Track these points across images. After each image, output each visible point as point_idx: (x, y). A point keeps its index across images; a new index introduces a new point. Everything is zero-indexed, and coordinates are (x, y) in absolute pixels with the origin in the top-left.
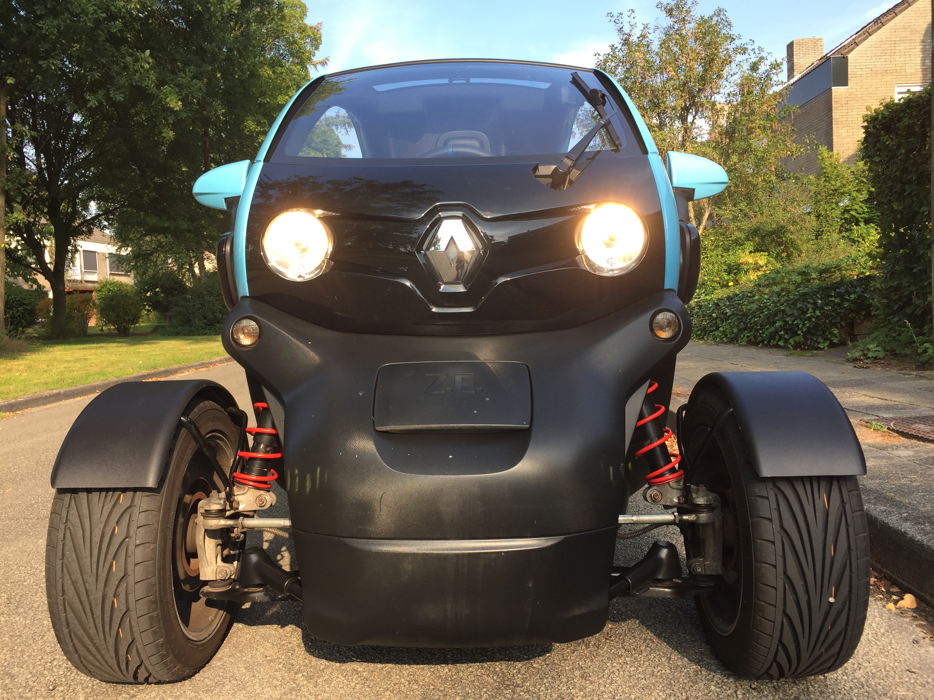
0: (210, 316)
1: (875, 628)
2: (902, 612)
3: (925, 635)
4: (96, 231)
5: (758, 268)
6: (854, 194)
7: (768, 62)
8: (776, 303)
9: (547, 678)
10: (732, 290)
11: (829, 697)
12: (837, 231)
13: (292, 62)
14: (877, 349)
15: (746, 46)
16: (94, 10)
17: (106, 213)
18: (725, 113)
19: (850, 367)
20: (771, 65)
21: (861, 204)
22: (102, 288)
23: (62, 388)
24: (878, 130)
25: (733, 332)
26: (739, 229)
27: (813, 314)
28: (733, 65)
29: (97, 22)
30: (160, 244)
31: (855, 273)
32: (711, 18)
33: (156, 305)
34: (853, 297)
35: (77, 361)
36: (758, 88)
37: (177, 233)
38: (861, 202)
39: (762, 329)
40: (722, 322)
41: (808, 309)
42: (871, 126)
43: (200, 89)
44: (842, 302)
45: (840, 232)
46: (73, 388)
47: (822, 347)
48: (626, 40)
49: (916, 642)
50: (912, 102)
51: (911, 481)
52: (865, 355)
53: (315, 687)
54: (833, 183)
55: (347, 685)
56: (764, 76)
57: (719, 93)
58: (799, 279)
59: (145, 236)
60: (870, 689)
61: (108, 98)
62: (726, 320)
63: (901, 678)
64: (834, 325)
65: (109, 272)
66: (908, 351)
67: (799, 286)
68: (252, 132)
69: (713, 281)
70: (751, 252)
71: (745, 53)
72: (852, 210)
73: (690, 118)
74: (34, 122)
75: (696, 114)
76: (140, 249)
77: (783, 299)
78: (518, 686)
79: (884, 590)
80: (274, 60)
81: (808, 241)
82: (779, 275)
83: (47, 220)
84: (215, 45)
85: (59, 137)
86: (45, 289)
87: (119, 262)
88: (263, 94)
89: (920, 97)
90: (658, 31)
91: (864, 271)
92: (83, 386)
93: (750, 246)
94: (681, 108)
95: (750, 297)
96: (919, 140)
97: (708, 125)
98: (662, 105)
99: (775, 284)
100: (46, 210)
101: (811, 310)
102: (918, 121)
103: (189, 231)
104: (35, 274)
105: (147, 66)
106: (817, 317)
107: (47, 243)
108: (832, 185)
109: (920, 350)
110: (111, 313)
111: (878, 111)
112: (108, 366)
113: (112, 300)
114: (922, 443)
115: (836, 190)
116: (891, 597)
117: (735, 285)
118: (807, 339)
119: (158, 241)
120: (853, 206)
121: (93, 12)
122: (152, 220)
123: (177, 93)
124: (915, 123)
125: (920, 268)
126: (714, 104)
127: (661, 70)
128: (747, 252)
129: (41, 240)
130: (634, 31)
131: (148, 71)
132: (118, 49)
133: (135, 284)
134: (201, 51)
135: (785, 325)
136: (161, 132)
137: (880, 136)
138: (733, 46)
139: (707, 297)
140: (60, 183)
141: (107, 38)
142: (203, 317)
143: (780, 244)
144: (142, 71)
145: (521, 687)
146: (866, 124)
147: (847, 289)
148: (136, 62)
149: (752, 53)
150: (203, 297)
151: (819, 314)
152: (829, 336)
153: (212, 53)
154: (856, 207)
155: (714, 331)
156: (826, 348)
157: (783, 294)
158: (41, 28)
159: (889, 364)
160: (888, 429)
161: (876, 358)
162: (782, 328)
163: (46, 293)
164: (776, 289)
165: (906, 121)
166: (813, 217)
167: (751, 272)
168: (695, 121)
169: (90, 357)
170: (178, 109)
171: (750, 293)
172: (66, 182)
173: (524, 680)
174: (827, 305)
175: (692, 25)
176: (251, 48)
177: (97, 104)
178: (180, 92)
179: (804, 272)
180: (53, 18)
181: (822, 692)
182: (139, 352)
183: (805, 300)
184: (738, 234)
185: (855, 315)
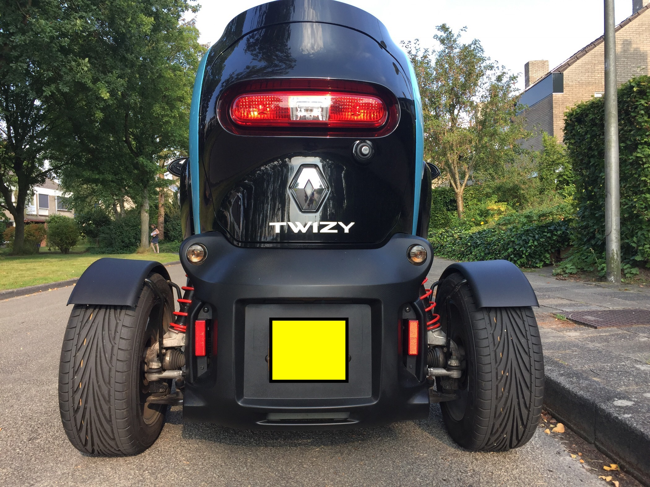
0: (127, 240)
1: (534, 444)
2: (555, 435)
3: (565, 449)
4: (47, 180)
5: (500, 212)
6: (566, 164)
7: (508, 76)
8: (509, 236)
9: (311, 474)
10: (483, 227)
11: (491, 485)
12: (555, 189)
13: (189, 68)
14: (572, 267)
15: (493, 65)
16: (50, 30)
17: (56, 168)
18: (480, 109)
19: (553, 279)
20: (510, 77)
21: (570, 171)
22: (51, 220)
23: (16, 288)
24: (573, 122)
25: (481, 256)
26: (489, 186)
27: (532, 244)
28: (485, 77)
29: (52, 38)
30: (94, 191)
31: (562, 217)
32: (470, 46)
33: (89, 233)
34: (559, 232)
35: (28, 270)
36: (502, 92)
37: (104, 183)
38: (570, 170)
39: (500, 254)
40: (474, 248)
41: (529, 240)
42: (569, 119)
43: (123, 85)
44: (552, 236)
45: (557, 189)
46: (23, 288)
47: (538, 266)
48: (413, 59)
49: (559, 453)
50: (594, 104)
51: (573, 352)
52: (564, 271)
53: (156, 479)
54: (552, 156)
55: (177, 478)
56: (505, 85)
57: (475, 95)
58: (525, 220)
59: (82, 184)
60: (521, 481)
61: (59, 90)
62: (477, 247)
63: (542, 475)
64: (547, 251)
65: (57, 209)
66: (592, 269)
67: (524, 225)
68: (158, 115)
69: (470, 221)
70: (496, 202)
71: (492, 69)
72: (564, 175)
73: (456, 112)
74: (7, 105)
75: (460, 108)
76: (79, 193)
77: (513, 234)
78: (291, 478)
79: (546, 421)
80: (175, 66)
81: (535, 195)
82: (512, 217)
83: (14, 173)
84: (134, 55)
85: (23, 115)
86: (10, 221)
87: (64, 202)
88: (167, 89)
89: (600, 101)
90: (434, 54)
91: (568, 215)
92: (30, 287)
93: (495, 198)
94: (450, 105)
95: (493, 232)
96: (599, 129)
97: (468, 117)
98: (437, 102)
99: (510, 224)
100: (13, 165)
101: (531, 241)
102: (598, 116)
103: (112, 181)
104: (3, 210)
105: (86, 69)
106: (536, 246)
107: (13, 188)
108: (551, 158)
109: (599, 269)
110: (56, 238)
111: (573, 109)
112: (50, 274)
113: (58, 229)
114: (587, 328)
115: (553, 162)
116: (549, 426)
117: (485, 224)
118: (529, 261)
119: (92, 188)
120: (565, 172)
121: (49, 31)
122: (87, 174)
123: (106, 87)
124: (596, 118)
125: (600, 213)
126: (472, 103)
127: (437, 79)
128: (493, 202)
129: (9, 186)
130: (418, 53)
131: (86, 72)
132: (66, 57)
133: (75, 218)
134: (124, 59)
135: (514, 251)
136: (95, 114)
137: (575, 126)
138: (484, 64)
139: (466, 232)
140: (23, 147)
141: (58, 49)
142: (121, 241)
143: (516, 197)
144: (82, 72)
145: (293, 479)
146: (566, 118)
147: (555, 227)
148: (78, 66)
149: (497, 69)
150: (122, 228)
151: (537, 244)
152: (543, 259)
153: (132, 61)
154: (567, 173)
155: (469, 254)
156: (541, 267)
157: (514, 230)
158: (13, 41)
159: (579, 278)
160: (567, 318)
161: (571, 273)
162: (512, 253)
163: (11, 224)
164: (509, 226)
165: (591, 116)
166: (538, 180)
167: (496, 215)
168: (459, 114)
169: (37, 268)
170: (107, 98)
171: (493, 229)
172: (28, 146)
173: (296, 475)
174: (542, 238)
175: (457, 50)
176: (159, 58)
177: (50, 94)
178: (108, 86)
179: (529, 216)
180: (22, 35)
181: (488, 482)
182: (73, 265)
183: (528, 235)
184: (488, 190)
185: (561, 245)
